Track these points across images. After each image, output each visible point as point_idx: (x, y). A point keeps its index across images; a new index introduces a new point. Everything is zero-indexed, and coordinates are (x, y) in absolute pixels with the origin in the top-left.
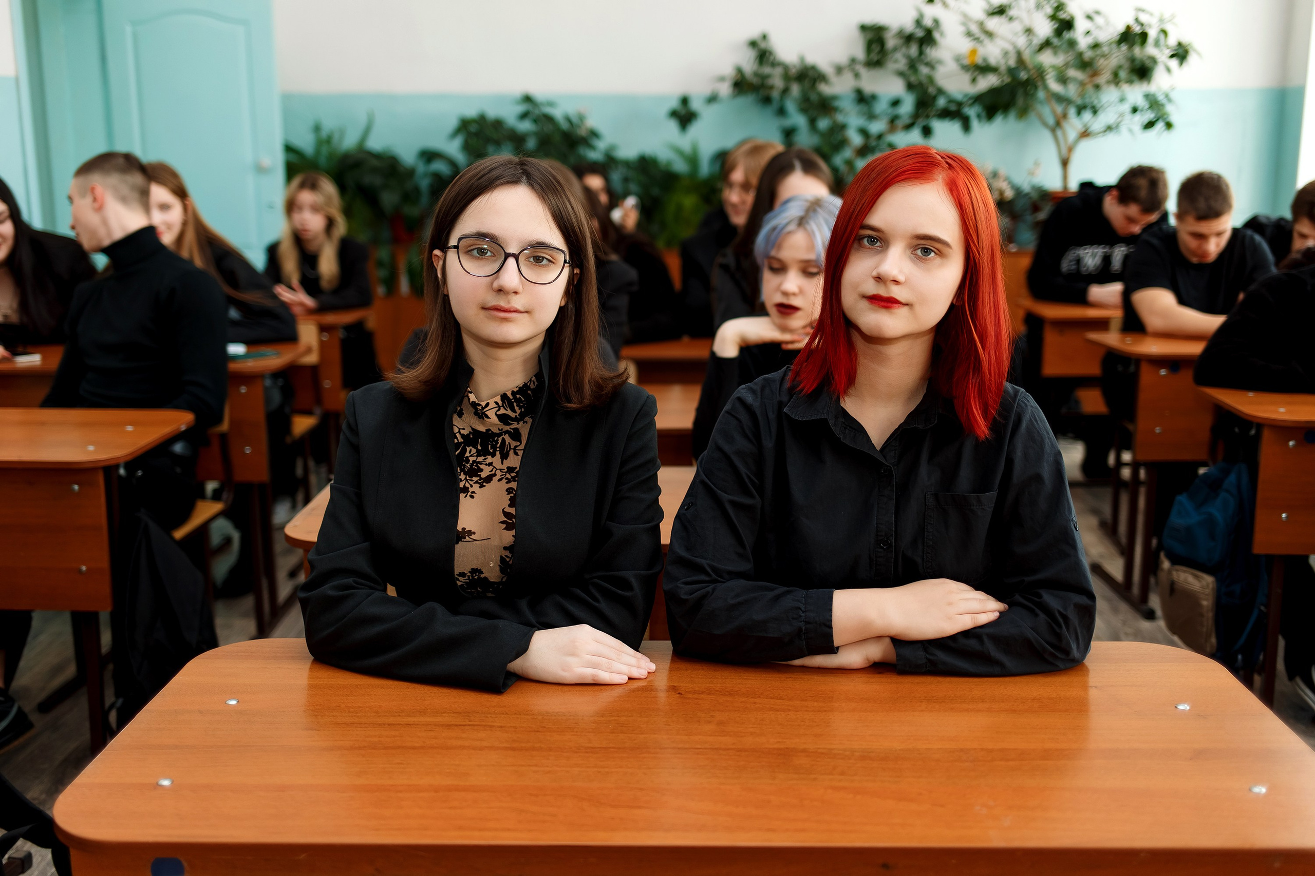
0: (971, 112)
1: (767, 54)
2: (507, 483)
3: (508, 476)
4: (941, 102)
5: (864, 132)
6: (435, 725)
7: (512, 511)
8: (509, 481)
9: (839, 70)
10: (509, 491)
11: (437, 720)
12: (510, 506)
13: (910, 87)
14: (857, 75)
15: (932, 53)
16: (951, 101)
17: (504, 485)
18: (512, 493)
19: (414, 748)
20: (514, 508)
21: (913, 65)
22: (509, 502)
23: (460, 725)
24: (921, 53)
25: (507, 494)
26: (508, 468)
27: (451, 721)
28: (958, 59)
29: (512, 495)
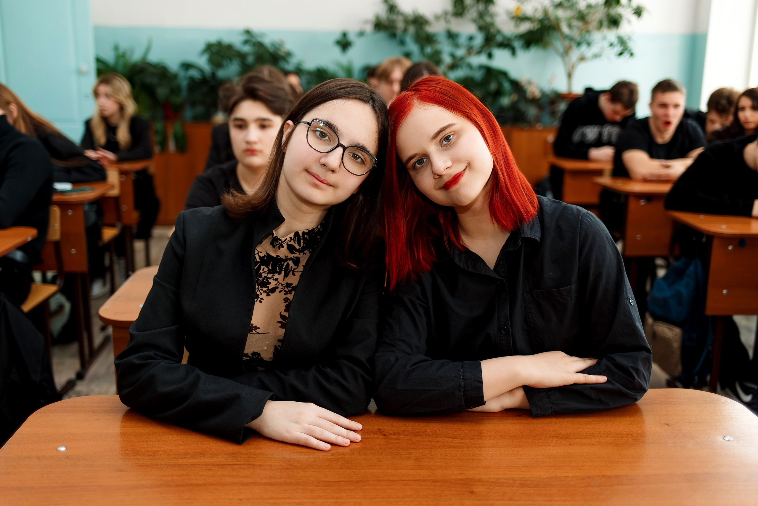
0: (517, 44)
1: (393, 7)
2: (285, 294)
3: (286, 289)
4: (499, 38)
5: (453, 56)
6: (213, 465)
7: (287, 314)
8: (286, 293)
9: (437, 18)
10: (286, 300)
11: (213, 461)
12: (285, 311)
13: (481, 28)
14: (447, 21)
15: (493, 9)
16: (505, 37)
17: (283, 296)
18: (287, 302)
19: (198, 485)
20: (288, 313)
21: (481, 15)
22: (285, 308)
23: (231, 465)
24: (486, 8)
25: (284, 302)
26: (287, 283)
27: (224, 461)
28: (508, 13)
29: (288, 303)
